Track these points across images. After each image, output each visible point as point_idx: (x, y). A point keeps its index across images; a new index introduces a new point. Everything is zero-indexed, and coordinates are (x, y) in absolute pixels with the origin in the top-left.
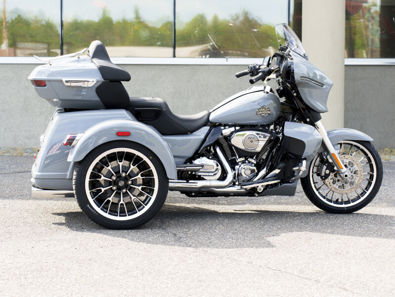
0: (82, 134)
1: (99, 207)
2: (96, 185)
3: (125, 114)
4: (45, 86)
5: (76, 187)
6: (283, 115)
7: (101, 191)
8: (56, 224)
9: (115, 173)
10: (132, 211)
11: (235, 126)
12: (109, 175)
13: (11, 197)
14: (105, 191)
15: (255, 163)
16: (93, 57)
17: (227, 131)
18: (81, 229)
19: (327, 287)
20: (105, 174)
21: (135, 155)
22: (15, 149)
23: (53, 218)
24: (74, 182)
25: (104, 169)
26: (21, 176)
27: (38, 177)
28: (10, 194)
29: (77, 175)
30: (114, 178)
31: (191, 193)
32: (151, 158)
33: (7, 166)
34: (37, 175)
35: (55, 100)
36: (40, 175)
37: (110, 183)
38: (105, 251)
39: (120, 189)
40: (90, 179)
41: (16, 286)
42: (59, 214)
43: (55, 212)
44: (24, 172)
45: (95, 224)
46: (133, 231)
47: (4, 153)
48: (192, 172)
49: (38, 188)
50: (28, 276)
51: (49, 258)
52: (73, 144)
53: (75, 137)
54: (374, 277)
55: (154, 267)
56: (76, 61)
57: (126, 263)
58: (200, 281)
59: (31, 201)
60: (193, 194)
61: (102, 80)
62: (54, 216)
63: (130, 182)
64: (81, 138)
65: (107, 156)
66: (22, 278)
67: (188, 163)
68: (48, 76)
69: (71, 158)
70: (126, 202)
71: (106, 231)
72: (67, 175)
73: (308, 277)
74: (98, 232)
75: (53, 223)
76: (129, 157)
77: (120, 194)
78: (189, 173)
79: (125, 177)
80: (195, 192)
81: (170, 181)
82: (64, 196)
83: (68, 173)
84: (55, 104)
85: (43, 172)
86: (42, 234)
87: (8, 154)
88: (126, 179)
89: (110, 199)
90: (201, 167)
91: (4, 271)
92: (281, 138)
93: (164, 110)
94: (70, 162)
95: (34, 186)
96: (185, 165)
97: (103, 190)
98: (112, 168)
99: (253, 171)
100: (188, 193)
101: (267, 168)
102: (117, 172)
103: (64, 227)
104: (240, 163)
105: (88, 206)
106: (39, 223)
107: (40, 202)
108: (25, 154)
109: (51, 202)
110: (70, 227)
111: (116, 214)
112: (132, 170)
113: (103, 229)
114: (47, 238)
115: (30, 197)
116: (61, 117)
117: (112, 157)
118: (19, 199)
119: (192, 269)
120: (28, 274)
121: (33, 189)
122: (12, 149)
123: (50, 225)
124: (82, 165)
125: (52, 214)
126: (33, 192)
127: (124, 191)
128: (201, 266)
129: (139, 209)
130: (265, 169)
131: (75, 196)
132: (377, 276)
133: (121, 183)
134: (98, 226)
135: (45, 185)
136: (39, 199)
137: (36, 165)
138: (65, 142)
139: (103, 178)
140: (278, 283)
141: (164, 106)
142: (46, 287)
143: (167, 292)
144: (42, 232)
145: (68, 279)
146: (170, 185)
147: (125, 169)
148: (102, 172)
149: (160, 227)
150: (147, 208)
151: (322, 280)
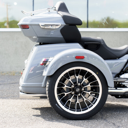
0: (53, 58)
1: (63, 106)
2: (61, 91)
3: (79, 46)
4: (28, 28)
5: (48, 92)
7: (65, 95)
8: (35, 115)
9: (73, 83)
10: (85, 108)
12: (70, 84)
13: (7, 97)
14: (67, 95)
16: (58, 11)
18: (51, 119)
20: (67, 84)
21: (87, 71)
22: (11, 72)
23: (32, 111)
24: (47, 89)
25: (66, 80)
26: (13, 86)
27: (24, 86)
28: (7, 96)
29: (49, 85)
30: (73, 87)
31: (119, 95)
32: (97, 73)
33: (6, 80)
34: (23, 85)
35: (34, 37)
36: (25, 85)
37: (70, 90)
39: (76, 93)
40: (58, 87)
42: (37, 109)
43: (33, 107)
44: (15, 83)
45: (59, 115)
46: (86, 121)
47: (5, 74)
48: (119, 83)
49: (23, 93)
52: (47, 64)
53: (48, 60)
56: (47, 13)
59: (19, 100)
60: (120, 96)
61: (65, 24)
62: (33, 110)
63: (83, 89)
64: (52, 60)
65: (69, 72)
67: (117, 77)
68: (30, 22)
69: (45, 73)
70: (80, 102)
71: (68, 121)
72: (42, 84)
74: (63, 122)
75: (33, 115)
76: (83, 73)
77: (77, 97)
78: (118, 83)
79: (80, 86)
80: (121, 95)
81: (109, 88)
82: (39, 97)
83: (43, 83)
84: (34, 40)
85: (27, 83)
86: (27, 123)
87: (7, 75)
88: (81, 87)
89: (70, 100)
90: (126, 80)
93: (102, 44)
94: (44, 76)
95: (21, 91)
96: (116, 78)
97: (66, 94)
98: (71, 80)
100: (117, 96)
102: (75, 83)
103: (40, 118)
105: (56, 105)
106: (24, 115)
107: (24, 101)
108: (15, 75)
109: (31, 100)
110: (44, 118)
111: (74, 110)
112: (84, 82)
113: (66, 120)
115: (18, 97)
116: (38, 48)
117: (72, 73)
118: (12, 98)
121: (20, 93)
122: (9, 72)
123: (31, 116)
124: (52, 78)
125: (32, 108)
126: (20, 95)
127: (79, 95)
129: (89, 106)
131: (48, 98)
133: (78, 90)
134: (62, 117)
135: (28, 91)
136: (23, 99)
137: (22, 78)
138: (41, 63)
139: (66, 86)
141: (102, 42)
144: (26, 122)
146: (109, 91)
147: (80, 81)
148: (65, 83)
149: (102, 118)
150: (94, 106)
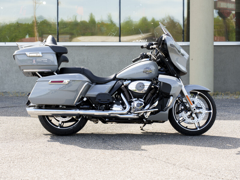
19: (179, 167)
38: (61, 148)
41: (6, 166)
47: (25, 95)
50: (15, 161)
51: (30, 152)
54: (207, 162)
55: (86, 157)
57: (71, 154)
58: (109, 164)
66: (11, 162)
73: (170, 162)
86: (31, 139)
91: (3, 158)
106: (31, 133)
114: (32, 141)
119: (106, 158)
120: (15, 160)
128: (112, 156)
132: (209, 162)
140: (152, 165)
142: (23, 167)
143: (88, 170)
145: (36, 163)
151: (178, 164)
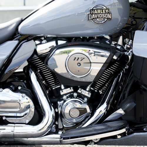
6: (134, 22)
11: (56, 39)
15: (89, 96)
17: (43, 48)
92: (130, 57)
99: (82, 111)
101: (108, 104)
104: (65, 97)
130: (105, 105)
